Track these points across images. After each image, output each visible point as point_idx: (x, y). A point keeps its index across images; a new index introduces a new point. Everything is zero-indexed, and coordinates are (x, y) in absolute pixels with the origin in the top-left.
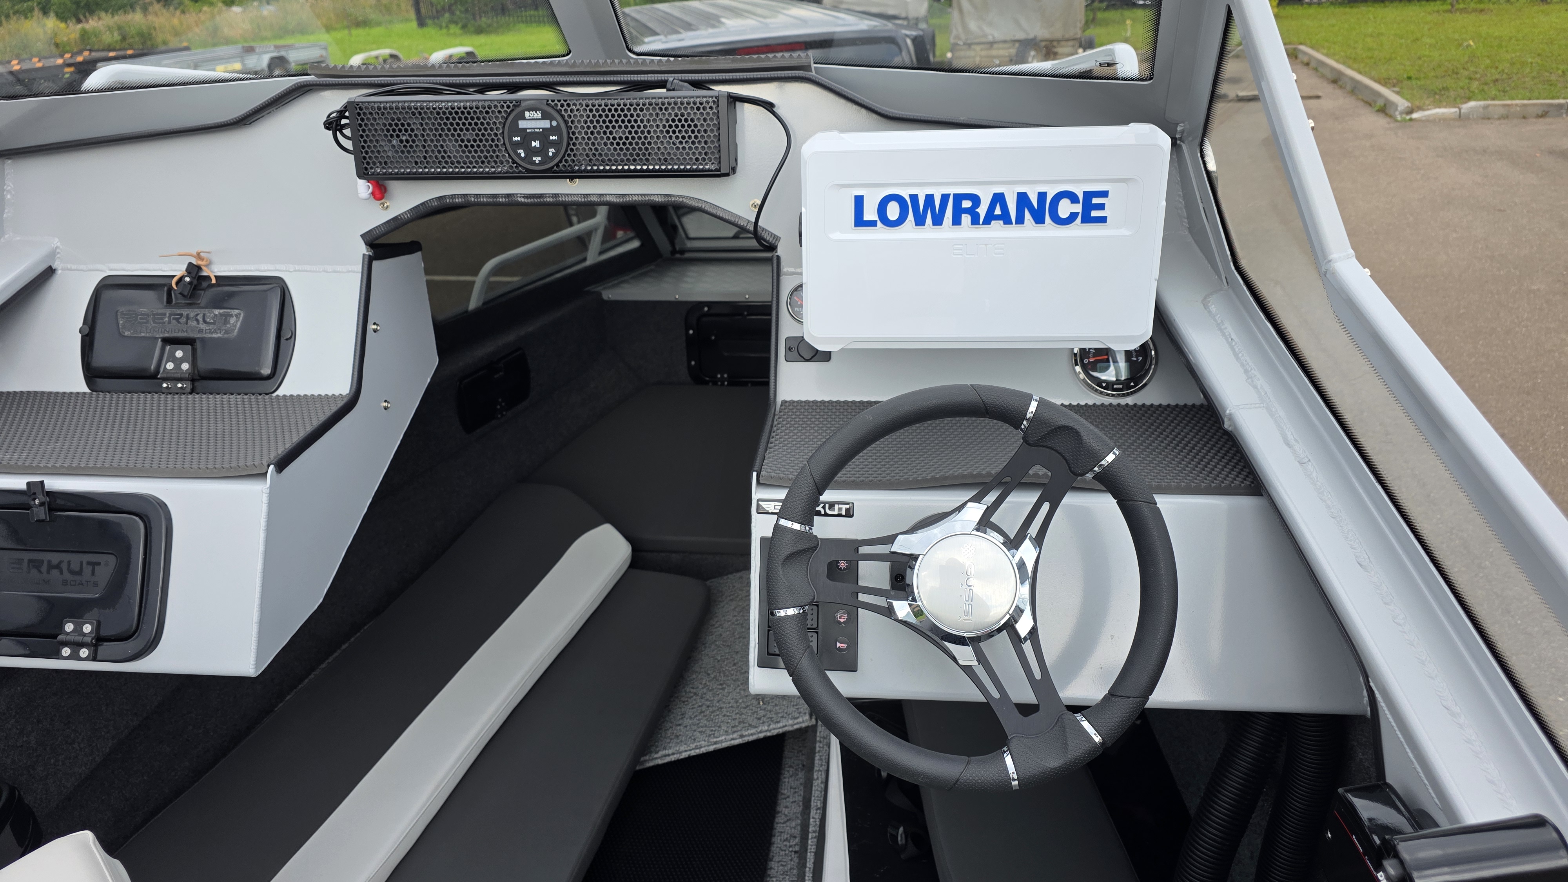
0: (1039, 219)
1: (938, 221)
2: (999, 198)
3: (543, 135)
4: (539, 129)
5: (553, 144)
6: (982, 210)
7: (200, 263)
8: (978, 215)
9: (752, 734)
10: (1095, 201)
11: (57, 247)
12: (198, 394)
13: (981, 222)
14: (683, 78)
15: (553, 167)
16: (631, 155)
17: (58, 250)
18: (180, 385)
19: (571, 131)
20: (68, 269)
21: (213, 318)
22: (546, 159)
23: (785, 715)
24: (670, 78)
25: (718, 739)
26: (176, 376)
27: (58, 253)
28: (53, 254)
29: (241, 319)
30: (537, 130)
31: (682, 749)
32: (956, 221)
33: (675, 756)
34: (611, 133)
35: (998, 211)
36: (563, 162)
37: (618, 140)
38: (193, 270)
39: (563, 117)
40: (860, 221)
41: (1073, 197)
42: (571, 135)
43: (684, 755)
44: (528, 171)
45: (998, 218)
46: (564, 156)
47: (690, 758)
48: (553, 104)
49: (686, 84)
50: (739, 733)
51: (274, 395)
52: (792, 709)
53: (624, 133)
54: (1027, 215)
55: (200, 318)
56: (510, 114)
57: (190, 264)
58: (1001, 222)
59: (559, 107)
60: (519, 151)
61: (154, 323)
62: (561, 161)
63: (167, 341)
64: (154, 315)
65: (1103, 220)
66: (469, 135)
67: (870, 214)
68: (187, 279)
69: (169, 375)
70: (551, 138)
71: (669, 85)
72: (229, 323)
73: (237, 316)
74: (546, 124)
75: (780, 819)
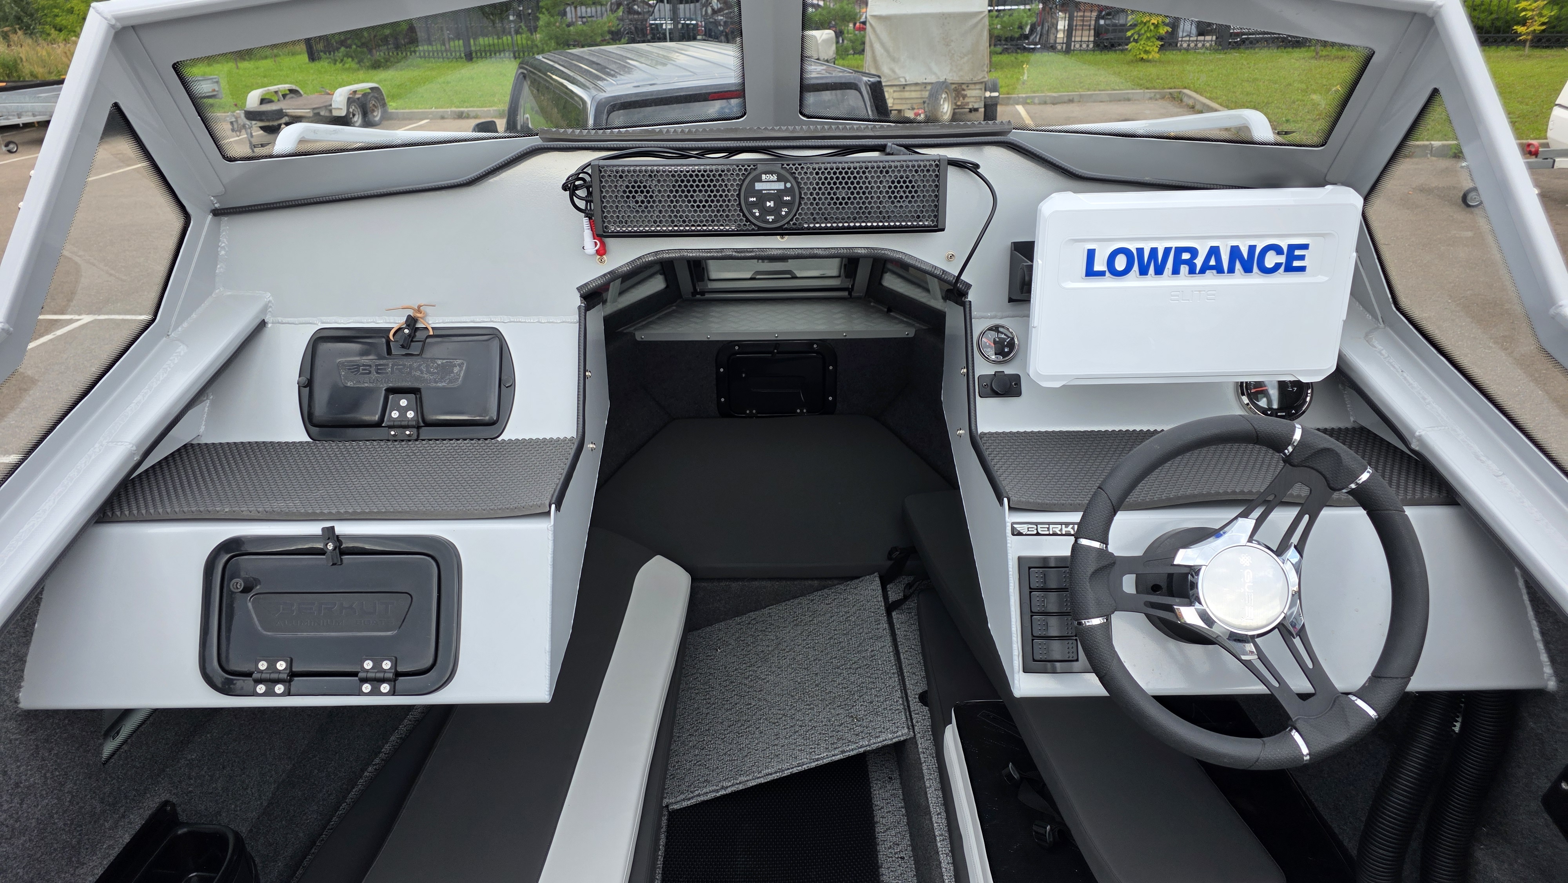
0: (1248, 269)
1: (1159, 271)
2: (1214, 251)
3: (777, 196)
4: (774, 190)
5: (787, 203)
6: (1199, 262)
7: (419, 315)
8: (1195, 265)
9: (853, 750)
10: (1297, 252)
11: (270, 301)
12: (423, 440)
13: (1197, 272)
14: (898, 143)
15: (784, 225)
16: (852, 213)
17: (270, 305)
18: (408, 433)
19: (803, 193)
20: (279, 323)
21: (436, 368)
22: (779, 217)
23: (883, 730)
24: (889, 143)
25: (820, 756)
26: (403, 423)
27: (271, 307)
28: (265, 309)
29: (464, 368)
30: (772, 192)
31: (785, 767)
32: (1176, 271)
33: (778, 774)
34: (835, 194)
35: (1213, 262)
36: (794, 221)
37: (841, 200)
38: (411, 322)
39: (795, 178)
40: (1090, 272)
41: (1278, 250)
42: (803, 196)
43: (787, 773)
44: (760, 228)
45: (1212, 268)
46: (795, 215)
47: (792, 776)
48: (788, 167)
49: (903, 148)
50: (840, 749)
51: (499, 439)
52: (888, 725)
53: (847, 193)
54: (1238, 266)
55: (423, 368)
56: (747, 177)
57: (409, 316)
58: (1214, 271)
59: (794, 171)
60: (754, 211)
61: (377, 373)
62: (792, 220)
63: (391, 391)
64: (377, 365)
65: (1302, 269)
66: (700, 196)
67: (1100, 265)
68: (406, 331)
69: (396, 423)
70: (785, 198)
71: (888, 150)
72: (453, 372)
73: (460, 365)
74: (781, 186)
75: (879, 828)
